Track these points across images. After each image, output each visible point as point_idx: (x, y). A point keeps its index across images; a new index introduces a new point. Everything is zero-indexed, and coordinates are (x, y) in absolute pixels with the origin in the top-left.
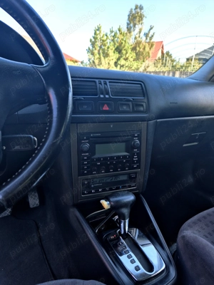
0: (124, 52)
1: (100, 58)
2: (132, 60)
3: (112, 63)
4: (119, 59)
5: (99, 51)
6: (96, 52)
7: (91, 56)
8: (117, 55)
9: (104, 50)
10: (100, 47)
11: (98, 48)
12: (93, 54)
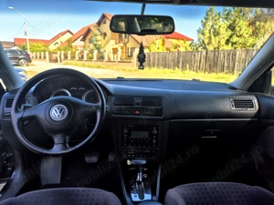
0: (237, 29)
1: (210, 38)
2: (247, 36)
3: (223, 42)
4: (231, 37)
5: (210, 31)
6: (207, 32)
7: (201, 36)
8: (230, 33)
9: (215, 29)
10: (212, 26)
11: (209, 28)
12: (203, 34)
